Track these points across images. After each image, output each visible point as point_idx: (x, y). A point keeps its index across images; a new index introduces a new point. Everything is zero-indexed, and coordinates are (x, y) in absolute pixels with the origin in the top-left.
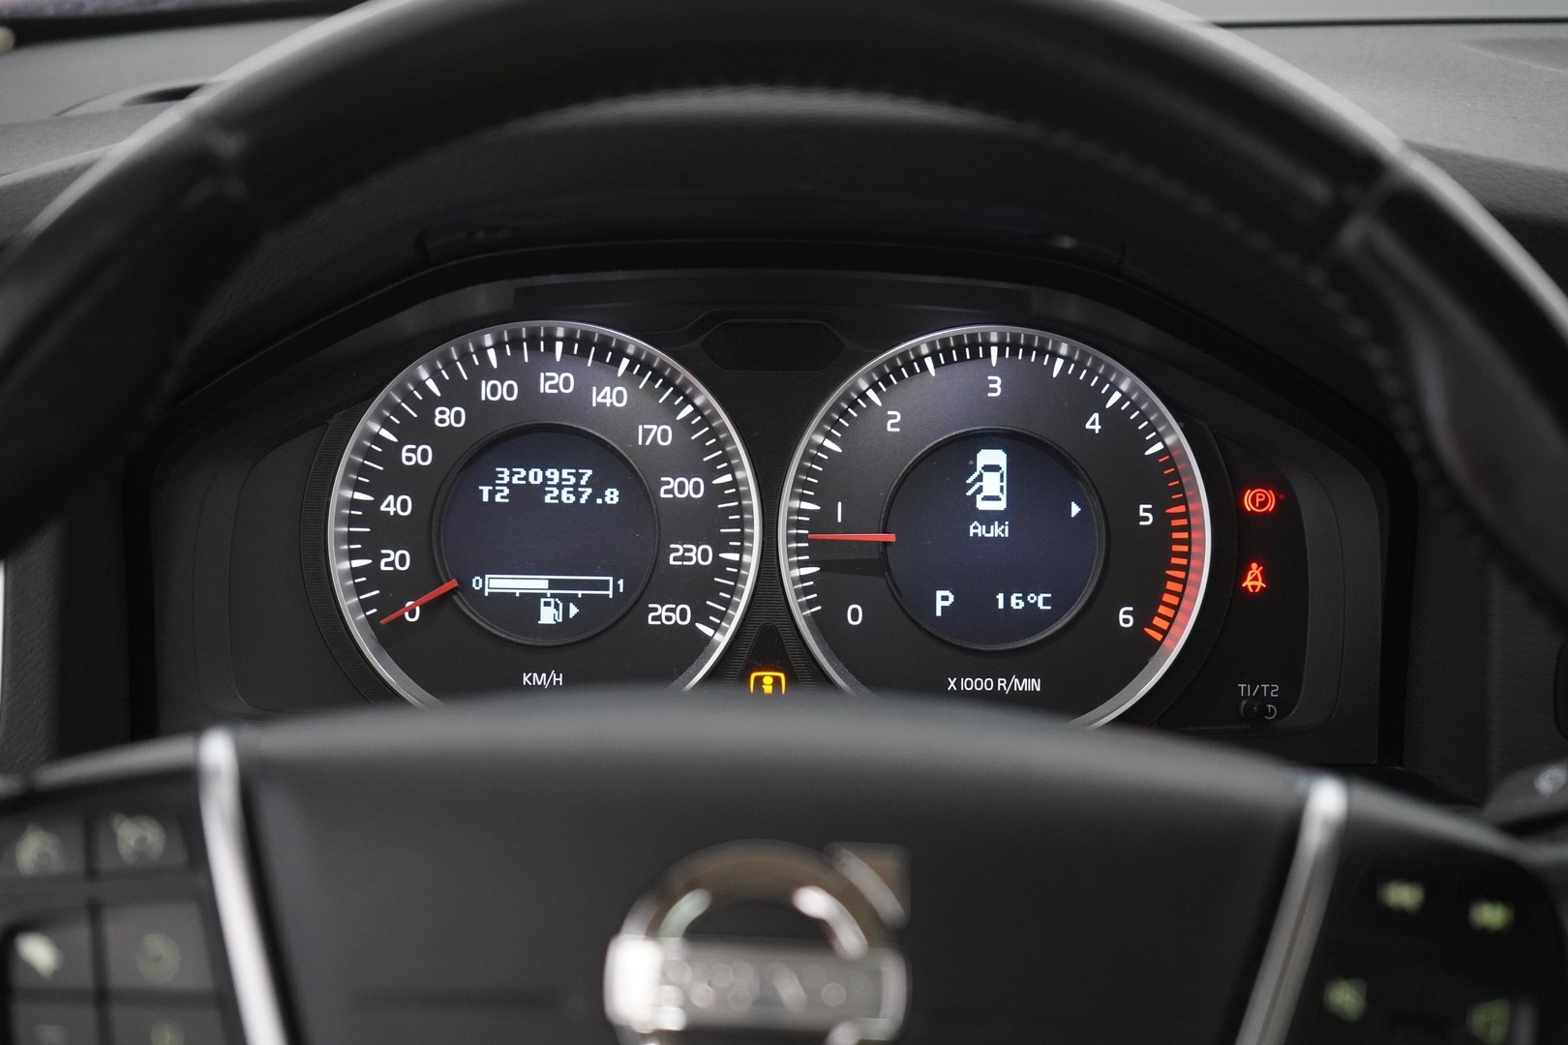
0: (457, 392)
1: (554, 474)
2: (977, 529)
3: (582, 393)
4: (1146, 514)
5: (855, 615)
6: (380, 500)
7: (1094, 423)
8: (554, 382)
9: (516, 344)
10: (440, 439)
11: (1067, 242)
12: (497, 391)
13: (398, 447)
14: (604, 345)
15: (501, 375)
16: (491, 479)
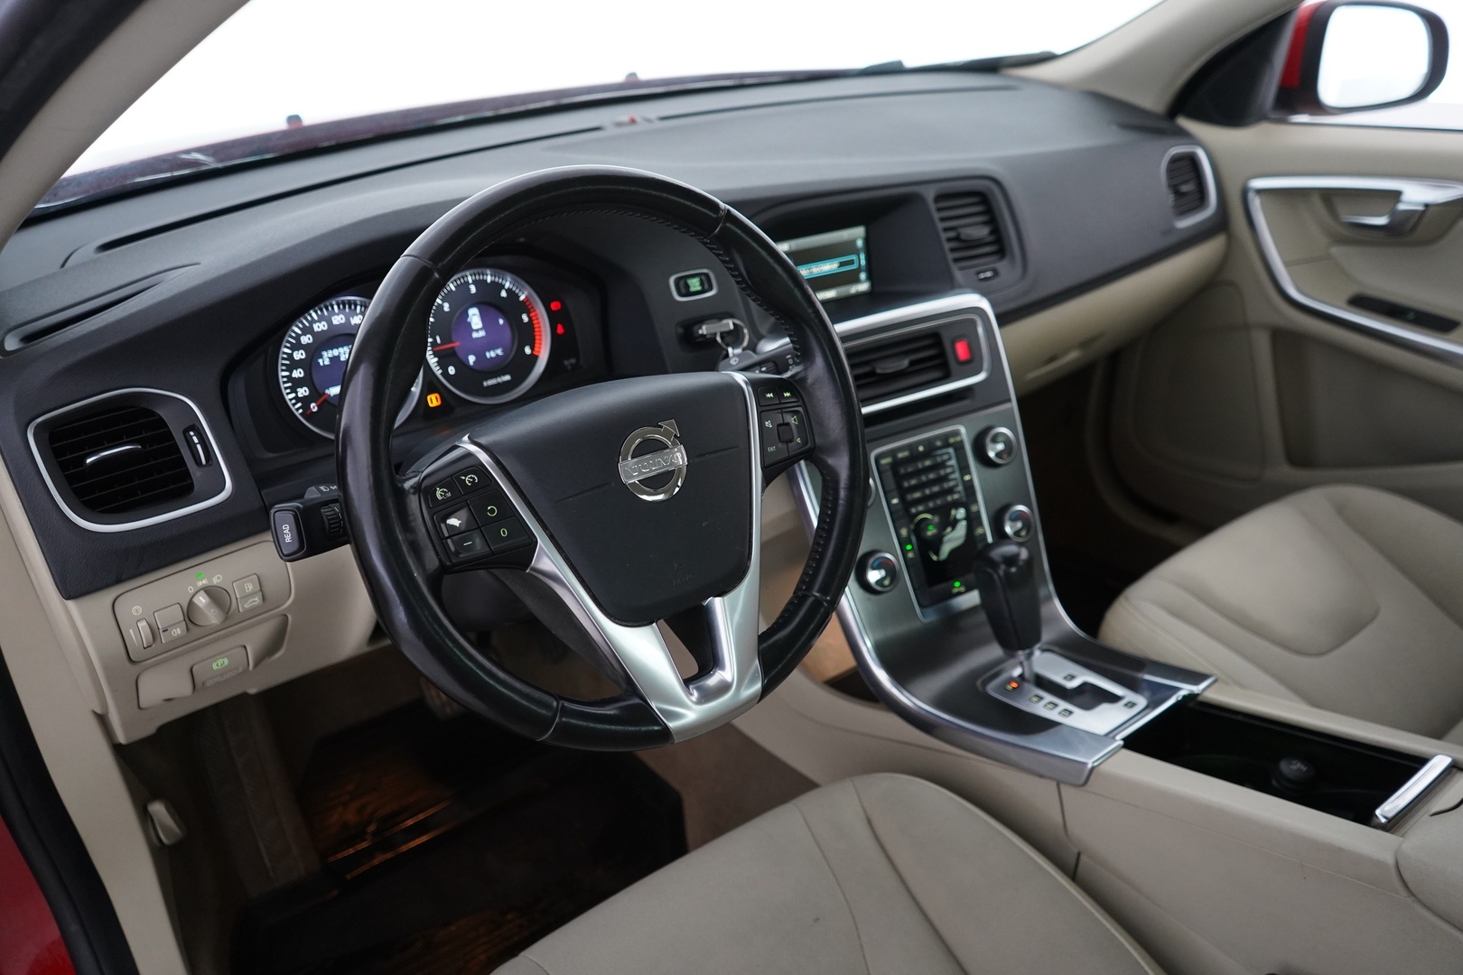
0: (306, 331)
1: (341, 350)
2: (475, 335)
3: (348, 321)
4: (525, 318)
5: (452, 370)
6: (291, 373)
7: (504, 294)
8: (338, 320)
9: (321, 310)
10: (305, 347)
11: (522, 240)
12: (320, 327)
13: (292, 354)
14: (350, 303)
15: (319, 321)
16: (321, 357)
